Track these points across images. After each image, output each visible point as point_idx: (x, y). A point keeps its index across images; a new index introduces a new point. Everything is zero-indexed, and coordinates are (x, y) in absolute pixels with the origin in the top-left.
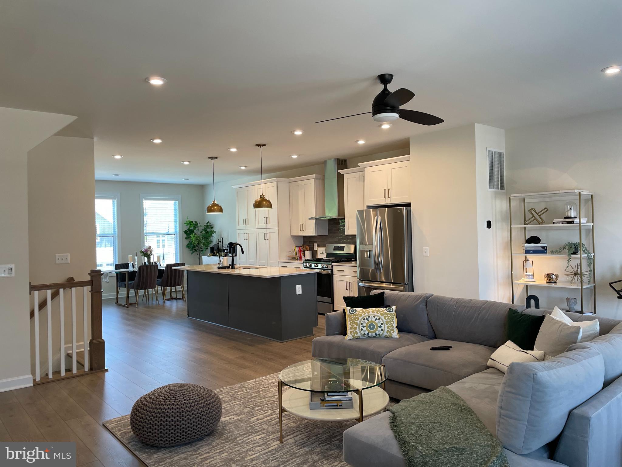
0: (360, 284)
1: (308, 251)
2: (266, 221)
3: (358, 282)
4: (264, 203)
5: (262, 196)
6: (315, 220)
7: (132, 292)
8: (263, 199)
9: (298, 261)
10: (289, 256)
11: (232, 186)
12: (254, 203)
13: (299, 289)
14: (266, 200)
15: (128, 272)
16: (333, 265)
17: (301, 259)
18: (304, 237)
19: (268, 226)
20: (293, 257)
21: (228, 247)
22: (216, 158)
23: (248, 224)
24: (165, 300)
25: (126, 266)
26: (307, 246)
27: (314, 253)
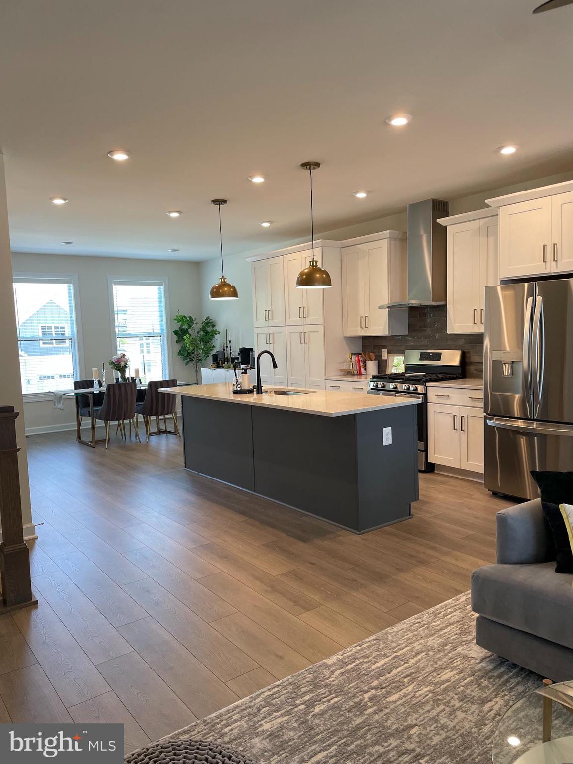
0: (489, 422)
1: (371, 360)
2: (303, 312)
3: (486, 419)
4: (318, 275)
5: (313, 263)
6: (387, 309)
7: (100, 423)
8: (314, 269)
9: (356, 378)
10: (341, 370)
11: (246, 258)
12: (298, 278)
13: (387, 435)
14: (319, 270)
15: (92, 393)
16: (427, 387)
17: (360, 373)
18: (364, 338)
19: (305, 322)
20: (349, 370)
21: (239, 354)
22: (225, 202)
23: (272, 319)
24: (150, 434)
25: (89, 384)
26: (371, 354)
27: (382, 365)
